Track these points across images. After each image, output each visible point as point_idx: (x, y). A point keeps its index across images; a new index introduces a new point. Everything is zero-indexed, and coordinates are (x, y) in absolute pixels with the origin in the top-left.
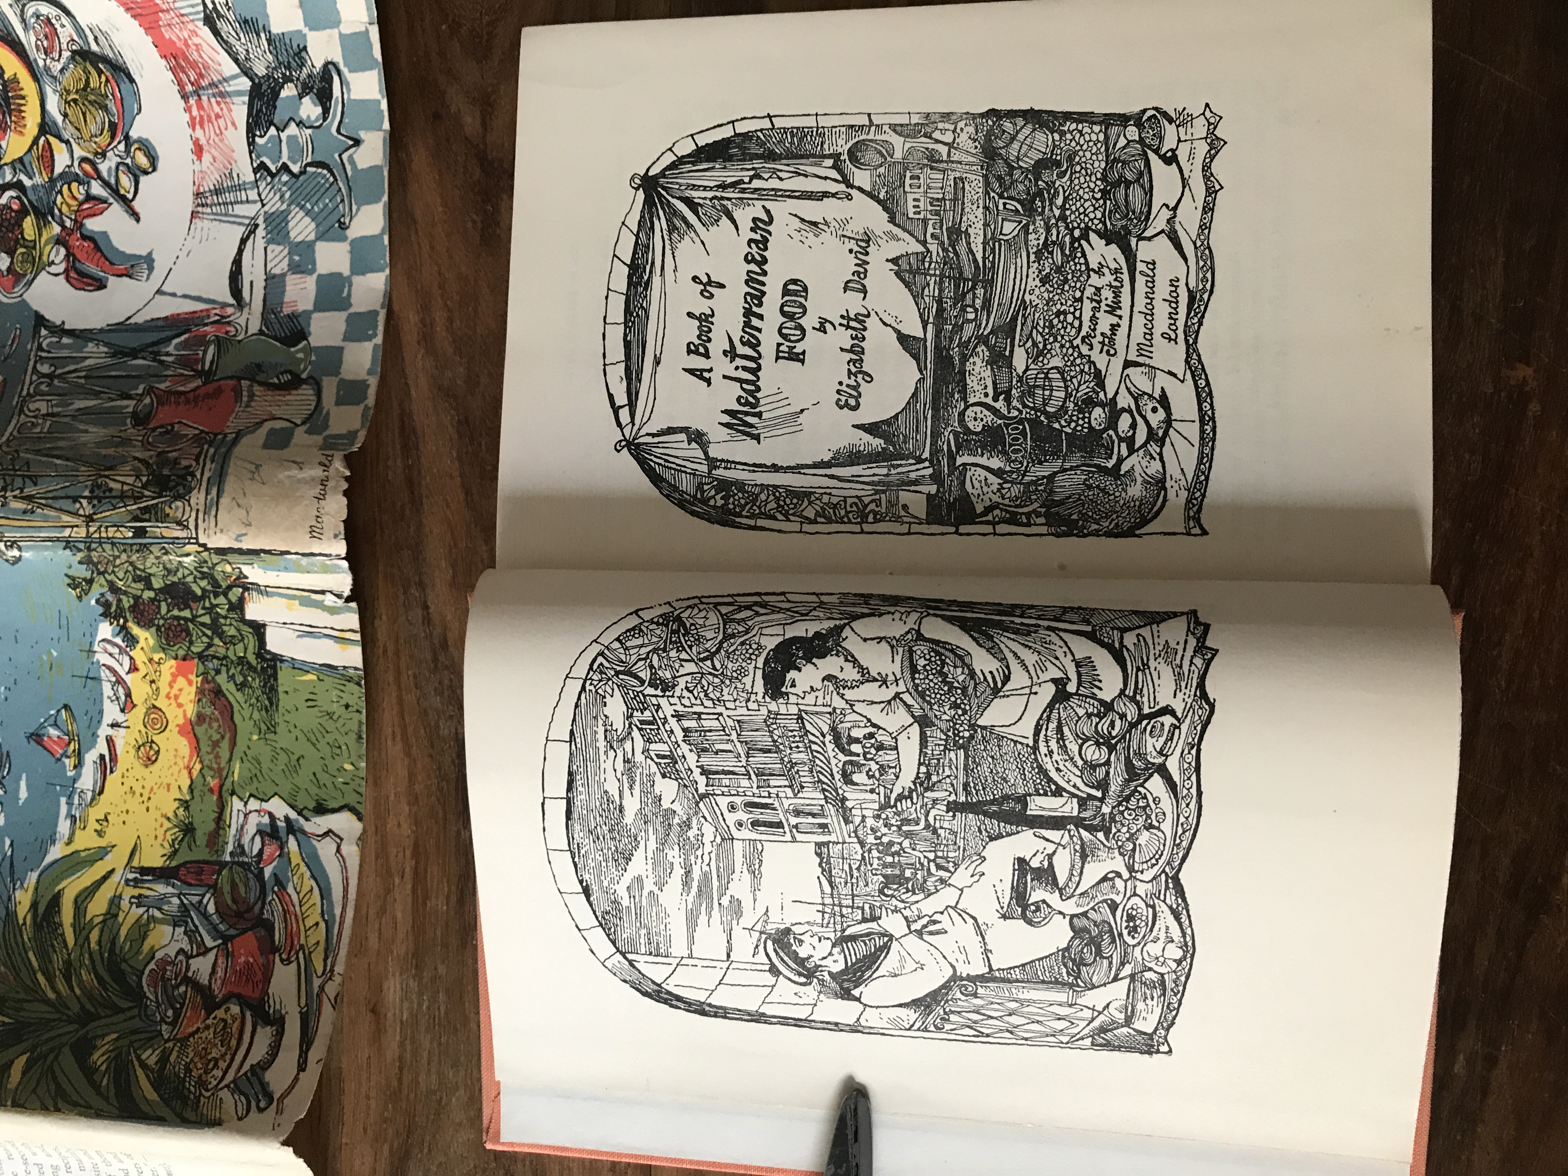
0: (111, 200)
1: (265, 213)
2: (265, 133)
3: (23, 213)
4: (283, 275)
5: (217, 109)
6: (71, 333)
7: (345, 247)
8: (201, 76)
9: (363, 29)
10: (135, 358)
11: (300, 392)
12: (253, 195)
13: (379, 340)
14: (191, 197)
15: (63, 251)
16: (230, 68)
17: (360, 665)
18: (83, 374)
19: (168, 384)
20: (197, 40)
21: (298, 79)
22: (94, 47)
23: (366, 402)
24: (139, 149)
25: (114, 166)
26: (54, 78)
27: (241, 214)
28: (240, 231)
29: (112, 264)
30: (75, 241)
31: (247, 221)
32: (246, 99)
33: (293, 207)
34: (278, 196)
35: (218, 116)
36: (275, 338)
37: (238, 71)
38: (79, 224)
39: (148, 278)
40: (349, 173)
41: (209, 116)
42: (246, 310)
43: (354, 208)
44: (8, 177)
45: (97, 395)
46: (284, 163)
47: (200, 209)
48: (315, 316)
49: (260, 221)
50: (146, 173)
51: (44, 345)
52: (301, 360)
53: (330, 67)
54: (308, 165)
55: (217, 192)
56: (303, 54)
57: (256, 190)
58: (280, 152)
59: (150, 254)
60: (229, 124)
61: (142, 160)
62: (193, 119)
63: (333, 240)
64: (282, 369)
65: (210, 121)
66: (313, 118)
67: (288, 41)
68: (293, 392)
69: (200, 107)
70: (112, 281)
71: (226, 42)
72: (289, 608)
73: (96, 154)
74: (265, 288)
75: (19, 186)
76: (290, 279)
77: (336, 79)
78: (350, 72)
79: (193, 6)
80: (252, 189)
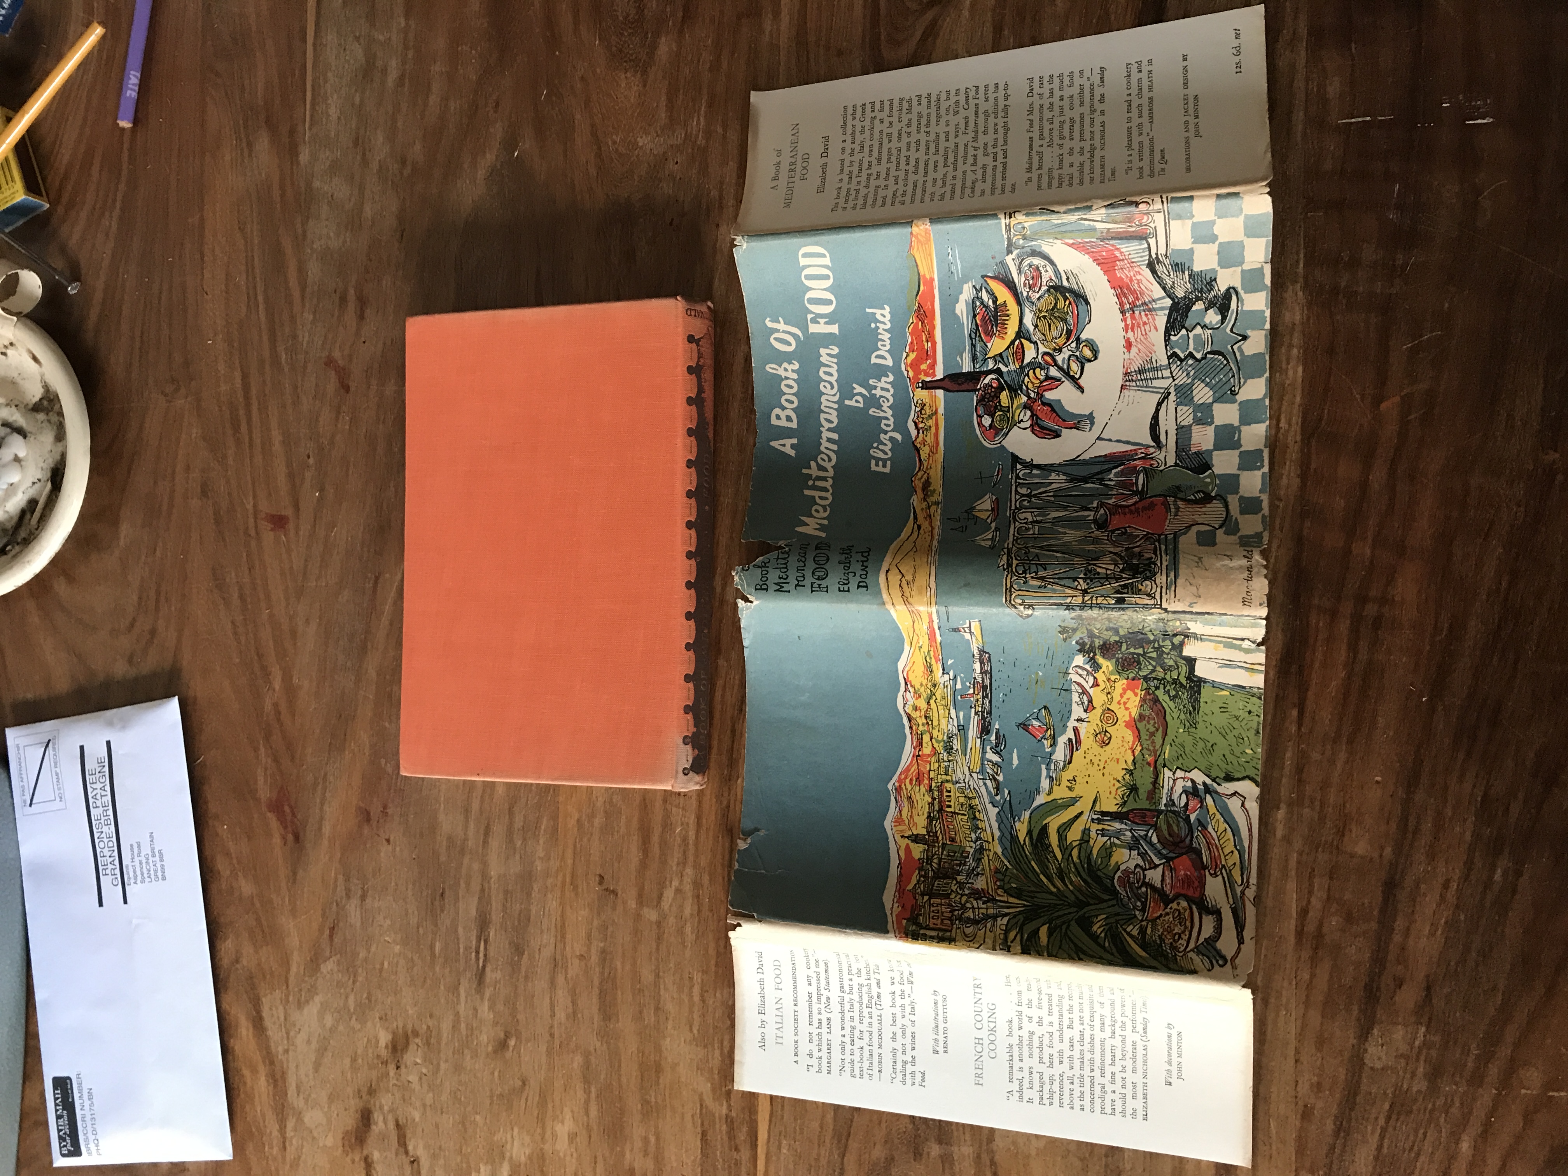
0: (1064, 379)
1: (1176, 385)
2: (1178, 333)
3: (1001, 388)
4: (1191, 426)
5: (1145, 319)
6: (1039, 467)
7: (1235, 406)
8: (1138, 299)
9: (1259, 266)
10: (1087, 483)
11: (1211, 505)
12: (1167, 373)
13: (1266, 469)
14: (1121, 376)
15: (1029, 413)
16: (1159, 292)
17: (1262, 685)
18: (1051, 494)
19: (1113, 500)
20: (1139, 277)
21: (1206, 299)
22: (1065, 283)
23: (1262, 513)
24: (1085, 346)
25: (1067, 358)
26: (1033, 303)
27: (1158, 386)
28: (1156, 398)
29: (1064, 421)
30: (1038, 407)
31: (1162, 391)
32: (1167, 312)
33: (1196, 381)
34: (1185, 374)
35: (1145, 324)
36: (1187, 468)
37: (1164, 294)
38: (1040, 396)
39: (1090, 430)
40: (1239, 358)
41: (1139, 324)
42: (1164, 449)
43: (1242, 381)
44: (991, 366)
45: (1065, 508)
46: (1190, 353)
47: (1127, 383)
48: (1215, 453)
49: (1172, 390)
50: (1089, 361)
51: (1021, 475)
53: (1231, 290)
54: (1208, 353)
55: (1140, 372)
56: (1213, 283)
57: (1169, 370)
58: (1188, 344)
59: (1091, 413)
60: (1152, 328)
61: (1087, 353)
62: (1127, 325)
63: (1226, 402)
65: (1139, 326)
66: (1214, 323)
67: (1204, 276)
68: (1206, 505)
69: (1133, 317)
70: (1065, 431)
71: (1160, 278)
72: (1216, 649)
73: (1055, 350)
74: (1177, 435)
75: (998, 371)
76: (1195, 429)
77: (1234, 297)
78: (1245, 293)
79: (1141, 257)
80: (1166, 369)
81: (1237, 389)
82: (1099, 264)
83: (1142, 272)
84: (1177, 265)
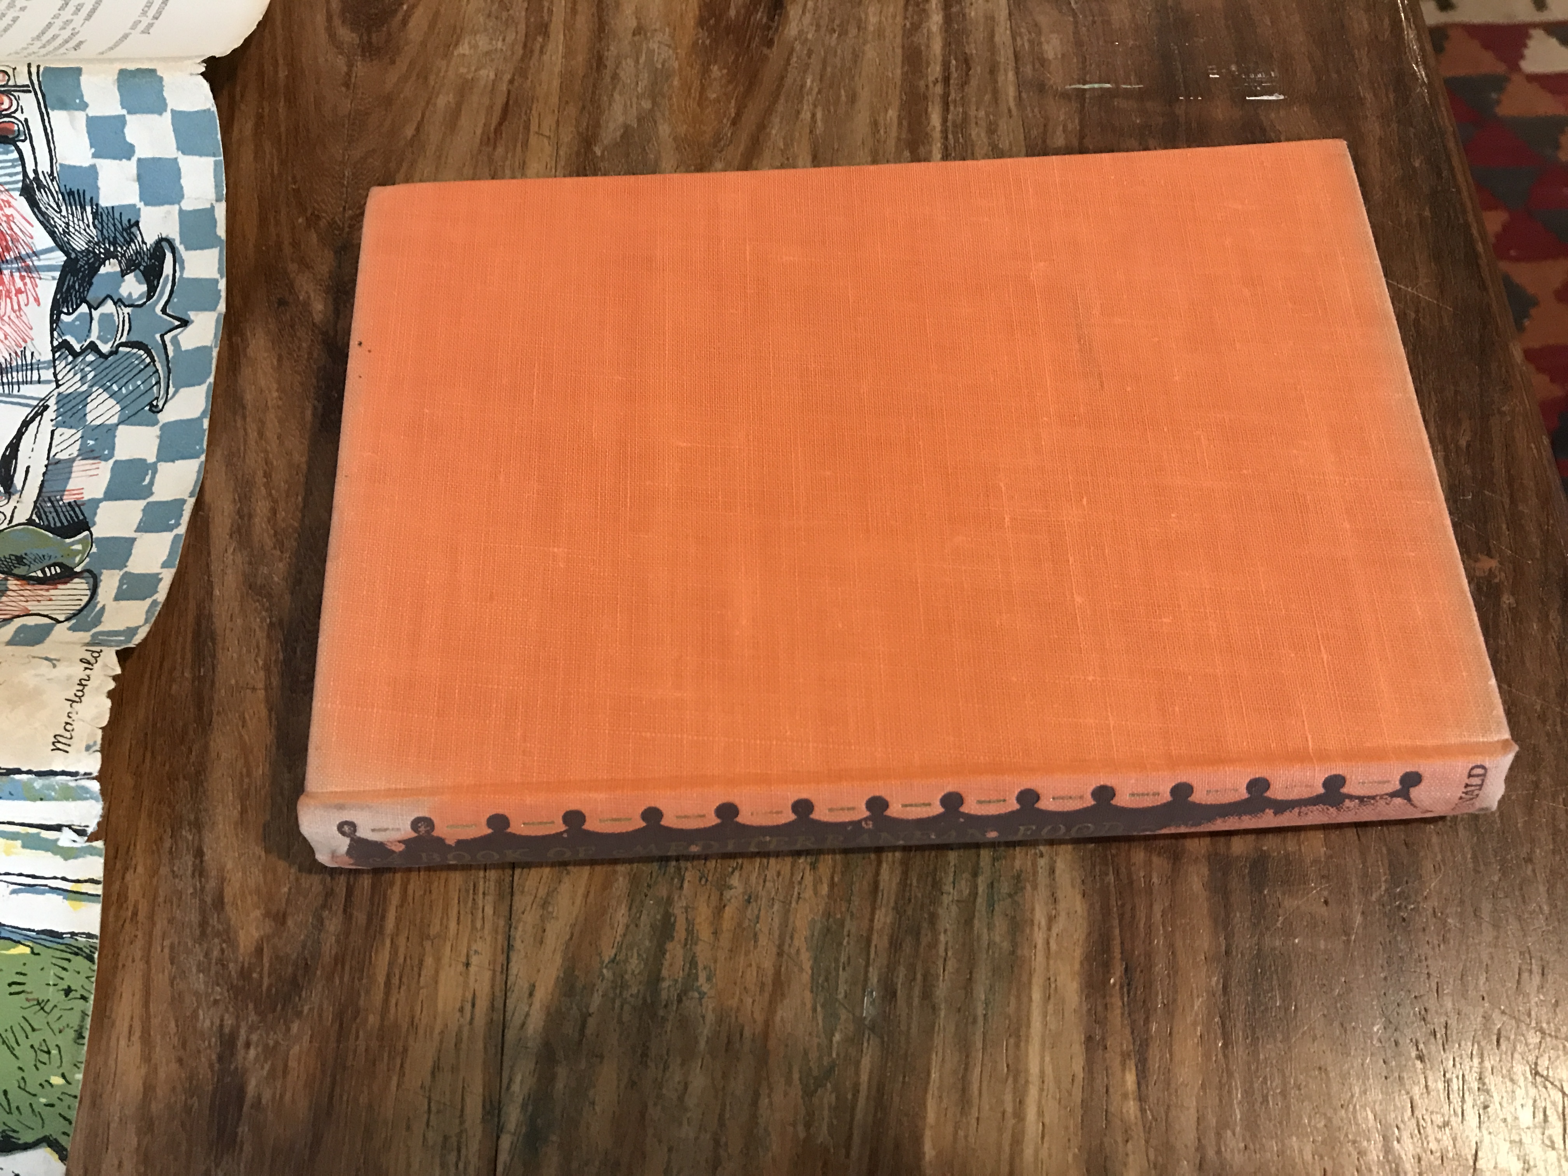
1: (59, 394)
2: (74, 310)
4: (73, 460)
5: (19, 284)
7: (155, 431)
8: (8, 249)
9: (209, 206)
11: (68, 586)
12: (47, 375)
13: (182, 530)
16: (42, 239)
17: (96, 931)
20: (9, 211)
21: (123, 255)
23: (155, 597)
27: (28, 395)
28: (23, 413)
31: (35, 403)
32: (57, 274)
33: (94, 389)
34: (78, 376)
35: (19, 291)
36: (48, 528)
37: (52, 244)
40: (171, 354)
41: (8, 291)
42: (15, 498)
43: (171, 390)
46: (92, 343)
48: (104, 505)
49: (52, 403)
52: (76, 553)
53: (164, 244)
54: (122, 344)
56: (134, 229)
57: (52, 370)
58: (90, 331)
60: (31, 299)
63: (140, 424)
64: (50, 562)
65: (8, 296)
66: (135, 296)
67: (117, 216)
68: (60, 586)
71: (44, 214)
72: (8, 853)
74: (44, 474)
76: (78, 465)
77: (169, 257)
78: (187, 249)
79: (11, 175)
80: (47, 368)
81: (160, 404)
83: (13, 202)
84: (72, 194)
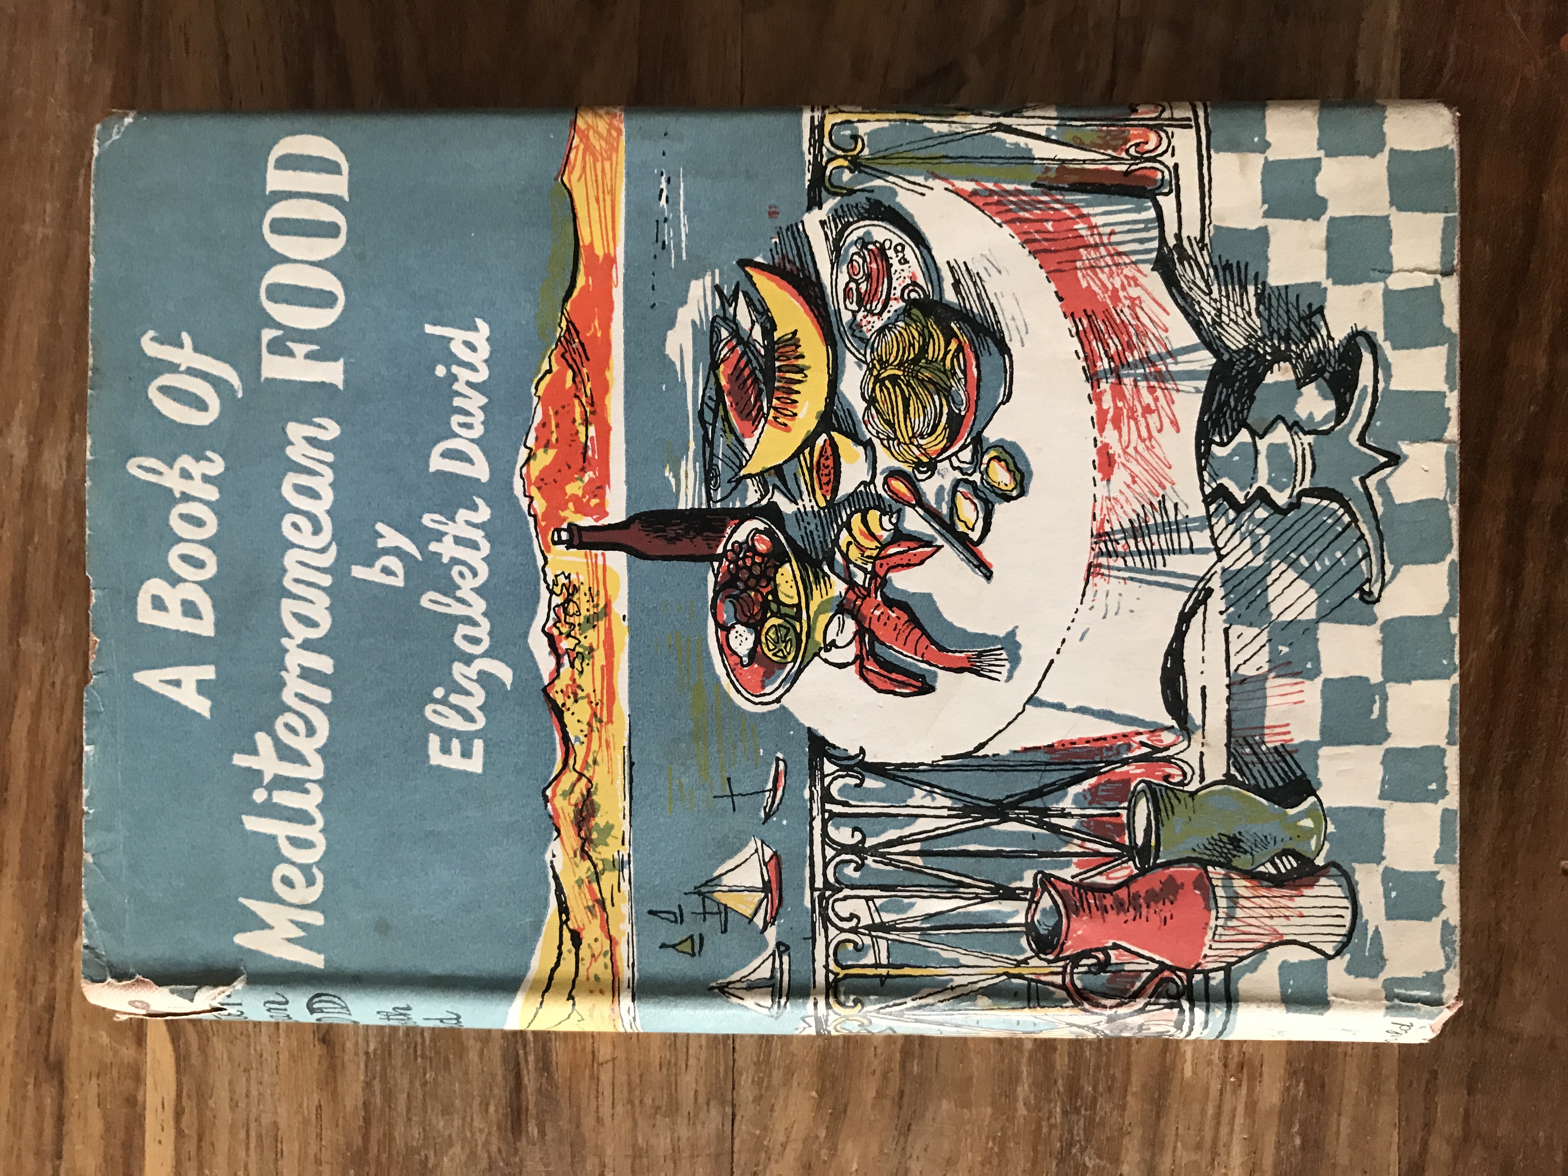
0: (940, 541)
1: (1224, 570)
2: (1231, 439)
3: (778, 557)
4: (1264, 678)
5: (1147, 398)
6: (880, 770)
7: (1373, 633)
8: (1130, 346)
9: (1431, 281)
10: (1005, 819)
11: (1316, 891)
12: (1202, 539)
13: (1452, 802)
14: (1088, 540)
15: (851, 626)
16: (1182, 334)
18: (916, 847)
19: (1074, 870)
20: (1134, 292)
21: (1299, 356)
22: (950, 296)
23: (1444, 915)
24: (998, 459)
25: (948, 486)
26: (865, 341)
27: (1180, 571)
28: (1177, 601)
29: (942, 649)
30: (874, 609)
31: (1191, 584)
32: (1202, 384)
33: (1274, 563)
34: (1248, 542)
35: (1147, 410)
36: (1258, 791)
37: (1196, 340)
38: (879, 581)
39: (1010, 678)
40: (1380, 510)
41: (1132, 410)
42: (1197, 737)
43: (1389, 568)
44: (752, 497)
45: (953, 889)
46: (1260, 489)
47: (1103, 560)
48: (1324, 751)
49: (1215, 583)
50: (1007, 498)
51: (834, 791)
52: (1308, 833)
53: (1360, 340)
54: (1304, 493)
55: (1136, 531)
56: (1317, 319)
57: (1207, 532)
58: (1255, 471)
59: (1012, 634)
60: (1166, 422)
61: (1000, 476)
62: (1102, 413)
63: (1350, 622)
64: (1280, 847)
65: (1132, 416)
66: (1318, 417)
67: (1293, 298)
68: (1307, 892)
69: (1118, 393)
70: (944, 679)
71: (1185, 296)
73: (918, 465)
74: (1228, 699)
75: (772, 513)
76: (1275, 687)
77: (1367, 358)
78: (1394, 348)
79: (1141, 241)
80: (1200, 529)
81: (1376, 590)
82: (1034, 253)
83: (1141, 279)
84: (1228, 267)
